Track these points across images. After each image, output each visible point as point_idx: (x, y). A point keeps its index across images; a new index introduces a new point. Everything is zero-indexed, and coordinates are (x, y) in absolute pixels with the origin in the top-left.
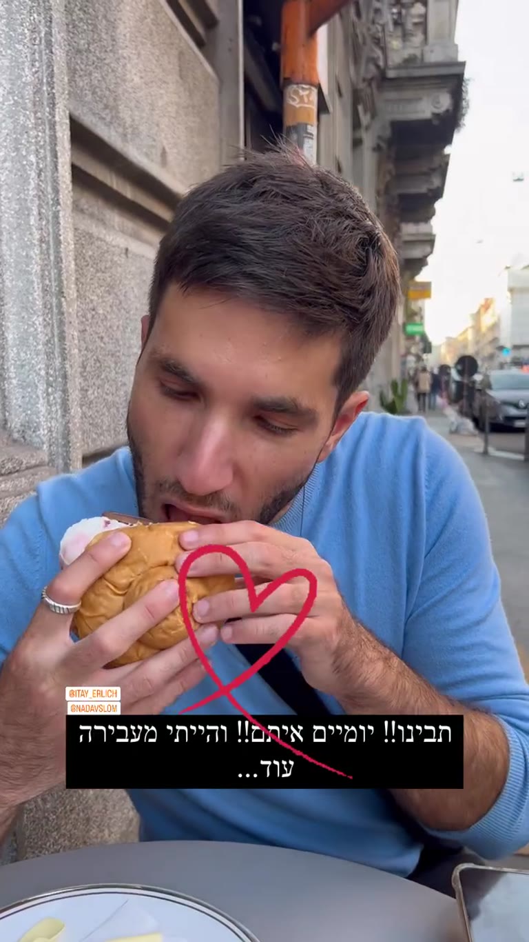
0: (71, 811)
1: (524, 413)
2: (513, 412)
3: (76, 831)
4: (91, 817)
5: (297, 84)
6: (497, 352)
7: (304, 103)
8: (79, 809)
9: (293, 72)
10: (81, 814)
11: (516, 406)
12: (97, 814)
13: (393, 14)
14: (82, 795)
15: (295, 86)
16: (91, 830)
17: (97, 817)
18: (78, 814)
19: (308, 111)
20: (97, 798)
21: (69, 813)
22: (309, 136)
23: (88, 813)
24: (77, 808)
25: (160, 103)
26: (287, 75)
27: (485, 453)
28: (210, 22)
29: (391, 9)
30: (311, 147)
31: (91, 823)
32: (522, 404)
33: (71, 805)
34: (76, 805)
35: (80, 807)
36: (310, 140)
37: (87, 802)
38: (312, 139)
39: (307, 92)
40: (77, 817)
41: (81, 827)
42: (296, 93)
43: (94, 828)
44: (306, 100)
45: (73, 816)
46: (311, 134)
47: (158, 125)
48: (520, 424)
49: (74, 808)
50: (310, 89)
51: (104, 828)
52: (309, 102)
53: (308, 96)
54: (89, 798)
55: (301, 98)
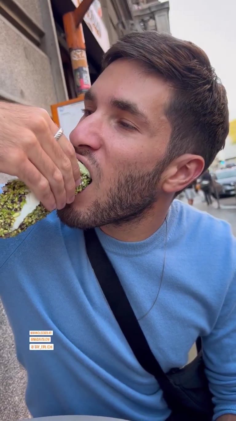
0: (4, 410)
1: (233, 188)
2: (228, 188)
3: (9, 419)
4: (18, 411)
5: (75, 50)
6: (219, 164)
7: (80, 58)
8: (9, 408)
9: (72, 45)
10: (11, 410)
11: (230, 185)
12: (22, 409)
13: (141, 26)
14: (11, 400)
15: (74, 51)
16: (20, 418)
17: (22, 410)
18: (10, 411)
19: (83, 61)
20: (21, 400)
21: (3, 411)
22: (85, 72)
23: (16, 409)
24: (8, 408)
25: (16, 70)
26: (70, 47)
27: (219, 208)
28: (41, 34)
29: (140, 24)
30: (86, 77)
31: (19, 413)
32: (232, 184)
33: (4, 407)
34: (7, 406)
35: (10, 407)
36: (86, 74)
37: (14, 403)
38: (87, 73)
39: (80, 53)
40: (9, 412)
41: (12, 417)
42: (75, 54)
43: (21, 416)
44: (80, 56)
45: (6, 412)
46: (85, 71)
47: (16, 80)
48: (233, 193)
49: (7, 408)
50: (81, 51)
51: (28, 415)
52: (82, 57)
53: (81, 54)
54: (16, 401)
55: (78, 56)
